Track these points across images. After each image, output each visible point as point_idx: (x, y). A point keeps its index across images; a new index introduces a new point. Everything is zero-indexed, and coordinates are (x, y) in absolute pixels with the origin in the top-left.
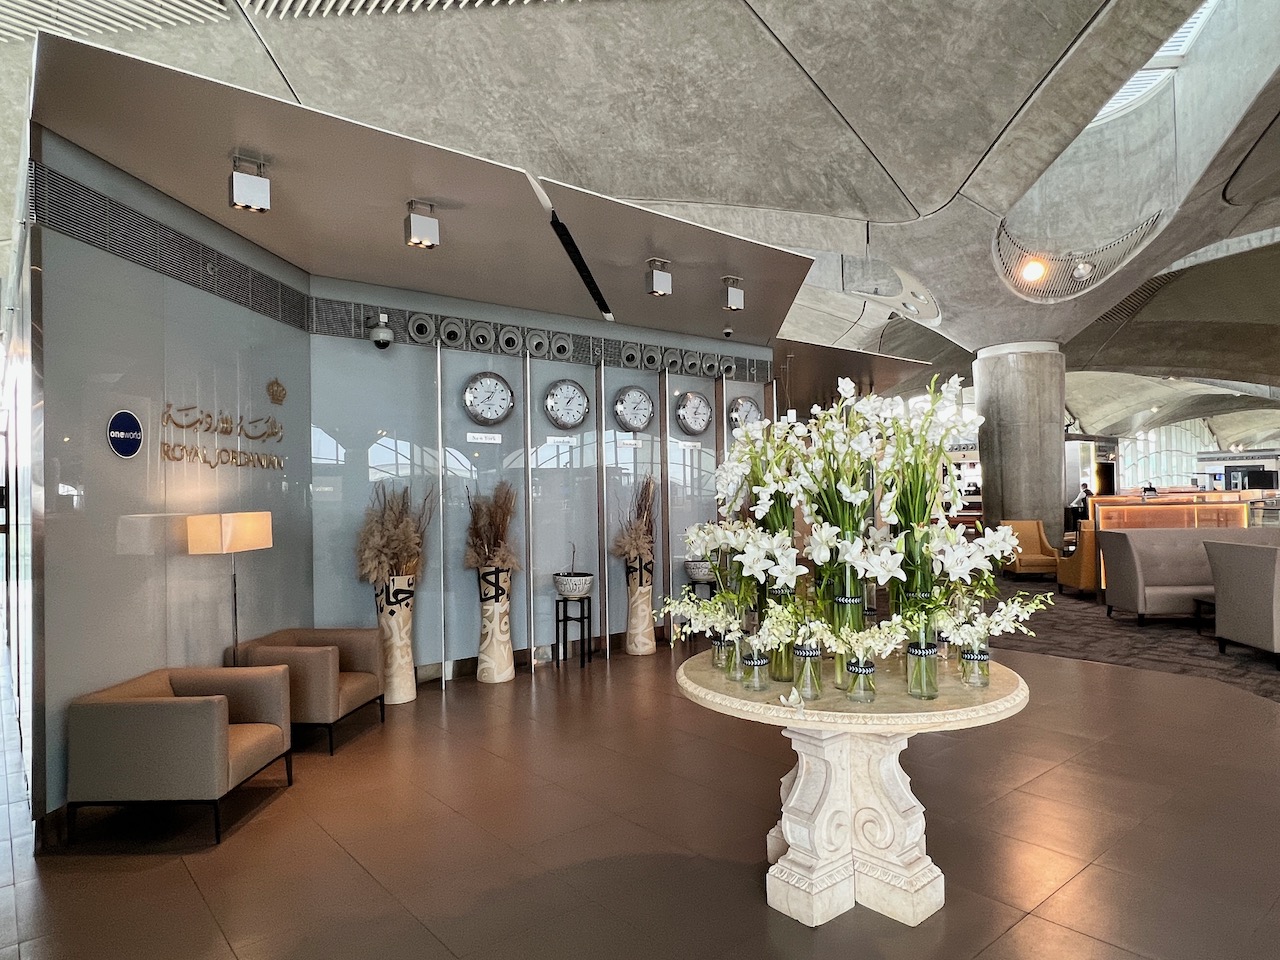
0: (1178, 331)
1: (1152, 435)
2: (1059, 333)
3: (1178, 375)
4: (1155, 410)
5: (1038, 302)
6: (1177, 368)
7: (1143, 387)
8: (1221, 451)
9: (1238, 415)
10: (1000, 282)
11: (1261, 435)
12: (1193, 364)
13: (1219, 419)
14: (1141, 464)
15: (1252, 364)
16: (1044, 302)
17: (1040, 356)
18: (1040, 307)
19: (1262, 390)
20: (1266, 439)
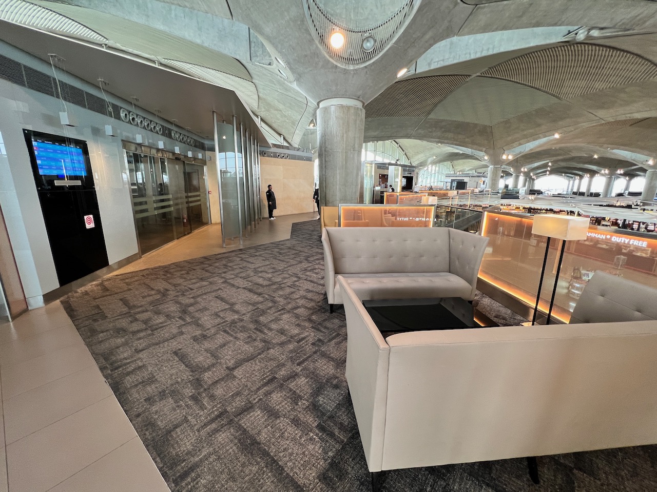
0: (443, 124)
1: (434, 167)
2: (360, 93)
3: (442, 143)
4: (434, 157)
5: (343, 67)
6: (442, 140)
7: (432, 148)
8: (455, 174)
9: (461, 161)
10: (317, 47)
11: (467, 169)
12: (447, 138)
13: (455, 162)
14: (429, 177)
15: (467, 140)
16: (347, 67)
17: (349, 108)
18: (345, 71)
19: (468, 151)
20: (468, 171)
